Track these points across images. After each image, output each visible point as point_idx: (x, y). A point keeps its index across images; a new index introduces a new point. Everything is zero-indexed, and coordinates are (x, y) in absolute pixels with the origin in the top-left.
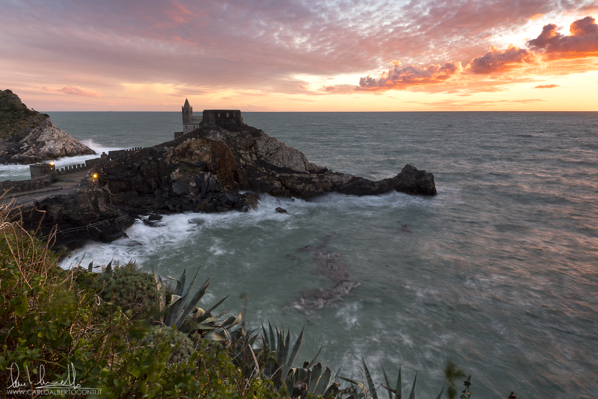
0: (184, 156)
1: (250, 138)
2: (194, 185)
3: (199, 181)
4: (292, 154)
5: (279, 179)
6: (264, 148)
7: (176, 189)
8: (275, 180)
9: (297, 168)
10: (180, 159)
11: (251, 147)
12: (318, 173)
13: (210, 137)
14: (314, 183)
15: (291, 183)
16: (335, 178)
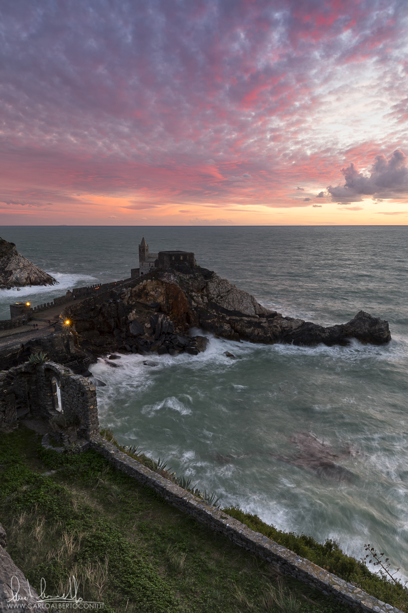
0: (140, 297)
1: (202, 280)
2: (148, 326)
3: (154, 322)
4: (243, 297)
5: (228, 322)
6: (215, 290)
7: (133, 330)
8: (225, 322)
9: (247, 312)
10: (136, 299)
11: (203, 289)
12: (267, 317)
13: (165, 279)
14: (263, 327)
15: (241, 326)
16: (285, 323)
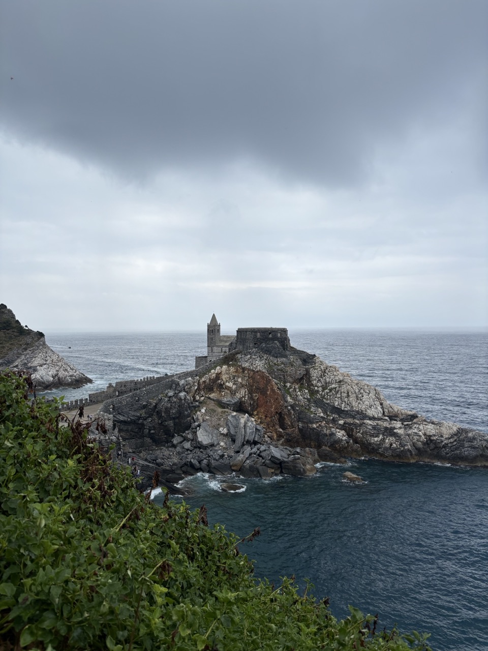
0: (211, 390)
1: (299, 366)
2: (225, 431)
3: (232, 426)
7: (201, 437)
8: (337, 428)
9: (371, 412)
10: (206, 394)
11: (302, 379)
12: (402, 420)
13: (246, 365)
14: (397, 435)
